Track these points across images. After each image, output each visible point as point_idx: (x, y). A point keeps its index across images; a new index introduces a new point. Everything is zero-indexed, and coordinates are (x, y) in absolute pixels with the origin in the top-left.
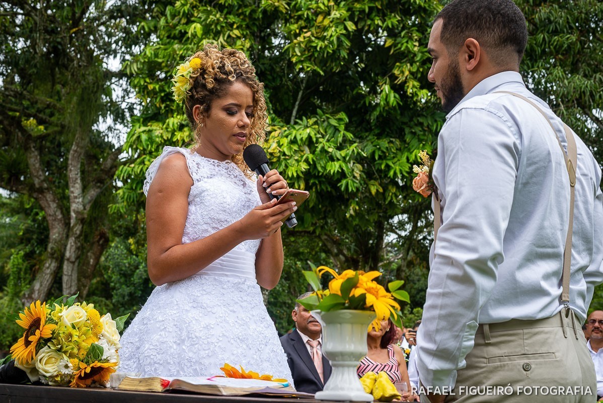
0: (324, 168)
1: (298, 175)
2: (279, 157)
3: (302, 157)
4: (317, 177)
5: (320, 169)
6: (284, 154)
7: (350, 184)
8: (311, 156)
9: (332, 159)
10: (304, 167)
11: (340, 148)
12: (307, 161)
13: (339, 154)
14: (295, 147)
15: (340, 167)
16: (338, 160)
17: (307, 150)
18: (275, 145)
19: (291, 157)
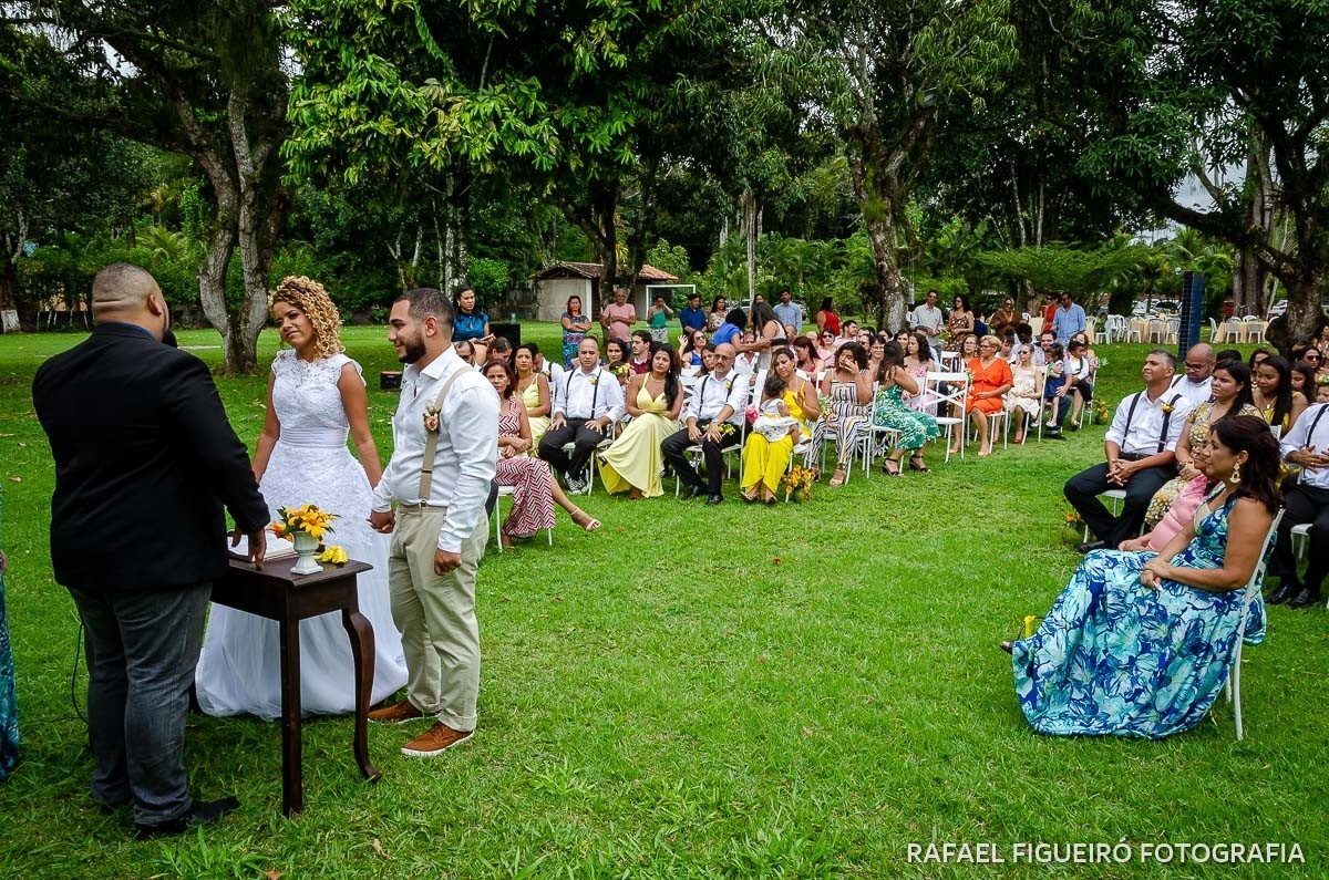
0: (512, 147)
1: (482, 158)
2: (461, 137)
3: (488, 134)
4: (504, 157)
5: (507, 149)
6: (467, 133)
7: (545, 162)
8: (496, 135)
9: (521, 136)
10: (489, 147)
11: (530, 121)
12: (491, 140)
13: (530, 130)
14: (479, 125)
15: (529, 147)
16: (528, 138)
17: (493, 126)
18: (456, 122)
19: (474, 136)
